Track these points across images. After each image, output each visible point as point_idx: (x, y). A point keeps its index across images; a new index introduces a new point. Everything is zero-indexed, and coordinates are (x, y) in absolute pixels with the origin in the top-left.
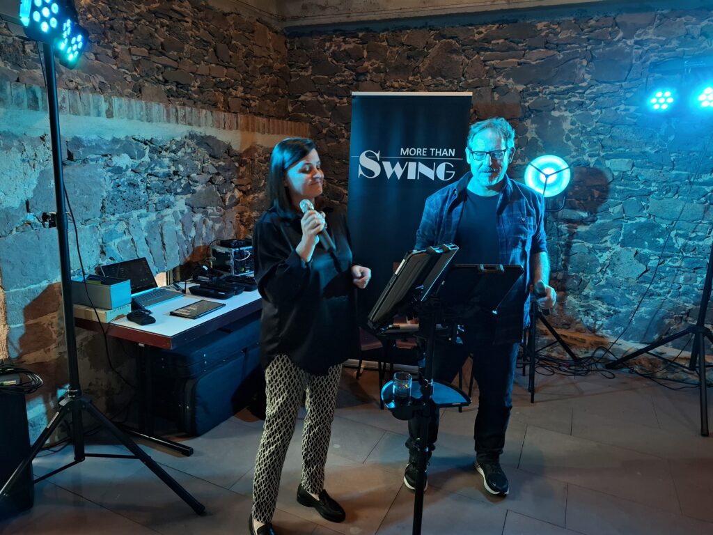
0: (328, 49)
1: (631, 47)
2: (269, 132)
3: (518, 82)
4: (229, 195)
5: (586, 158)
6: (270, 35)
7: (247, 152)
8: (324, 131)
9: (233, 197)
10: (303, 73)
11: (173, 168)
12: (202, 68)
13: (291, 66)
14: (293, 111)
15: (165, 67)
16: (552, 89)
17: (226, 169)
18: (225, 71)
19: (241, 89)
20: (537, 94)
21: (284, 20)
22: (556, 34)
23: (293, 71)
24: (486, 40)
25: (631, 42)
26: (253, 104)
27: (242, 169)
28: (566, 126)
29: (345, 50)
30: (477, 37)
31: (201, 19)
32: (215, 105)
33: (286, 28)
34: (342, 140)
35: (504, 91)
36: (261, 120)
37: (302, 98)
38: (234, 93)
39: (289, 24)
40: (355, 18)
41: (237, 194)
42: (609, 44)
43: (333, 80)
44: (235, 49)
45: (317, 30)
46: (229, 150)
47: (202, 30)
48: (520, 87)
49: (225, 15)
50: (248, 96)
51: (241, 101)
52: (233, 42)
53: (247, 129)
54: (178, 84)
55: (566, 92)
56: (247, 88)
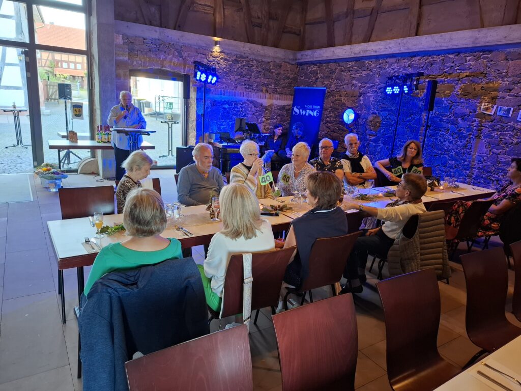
0: (309, 70)
1: (391, 71)
2: (280, 100)
3: (359, 83)
4: (260, 119)
5: (376, 111)
6: (289, 66)
7: (269, 106)
9: (262, 120)
10: (302, 78)
11: (241, 109)
12: (258, 80)
13: (298, 76)
15: (245, 80)
16: (368, 85)
17: (259, 111)
18: (267, 80)
19: (273, 85)
20: (364, 87)
21: (296, 60)
22: (370, 65)
23: (299, 78)
24: (351, 67)
25: (390, 69)
26: (278, 90)
27: (267, 112)
28: (372, 99)
29: (313, 70)
30: (349, 66)
31: (259, 65)
32: (262, 91)
33: (297, 63)
35: (355, 86)
36: (277, 96)
38: (270, 87)
39: (297, 61)
40: (315, 59)
41: (264, 119)
42: (384, 69)
44: (273, 73)
45: (306, 63)
46: (261, 105)
47: (259, 68)
48: (360, 85)
49: (269, 62)
50: (277, 87)
51: (273, 89)
52: (272, 70)
53: (270, 98)
54: (249, 85)
55: (372, 87)
56: (276, 85)
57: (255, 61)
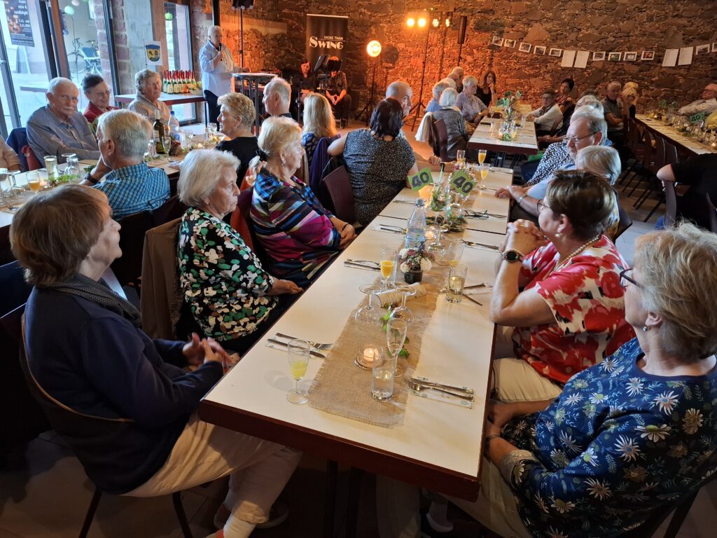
2: (273, 27)
3: (368, 11)
4: (261, 53)
5: (391, 42)
7: (266, 36)
8: (294, 27)
14: (279, 17)
17: (260, 42)
26: (265, 15)
27: (265, 43)
34: (302, 32)
35: (364, 14)
36: (270, 22)
37: (283, 11)
41: (263, 53)
46: (261, 35)
48: (369, 13)
53: (266, 26)
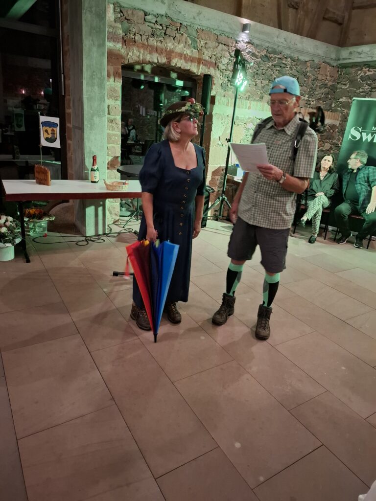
0: (359, 75)
6: (329, 68)
10: (344, 87)
14: (334, 107)
19: (307, 96)
21: (339, 60)
23: (339, 86)
29: (368, 75)
31: (294, 65)
33: (339, 64)
37: (341, 100)
39: (341, 62)
43: (358, 91)
45: (355, 65)
47: (293, 70)
49: (306, 62)
50: (310, 99)
51: (306, 102)
52: (308, 74)
56: (310, 96)
57: (289, 59)
